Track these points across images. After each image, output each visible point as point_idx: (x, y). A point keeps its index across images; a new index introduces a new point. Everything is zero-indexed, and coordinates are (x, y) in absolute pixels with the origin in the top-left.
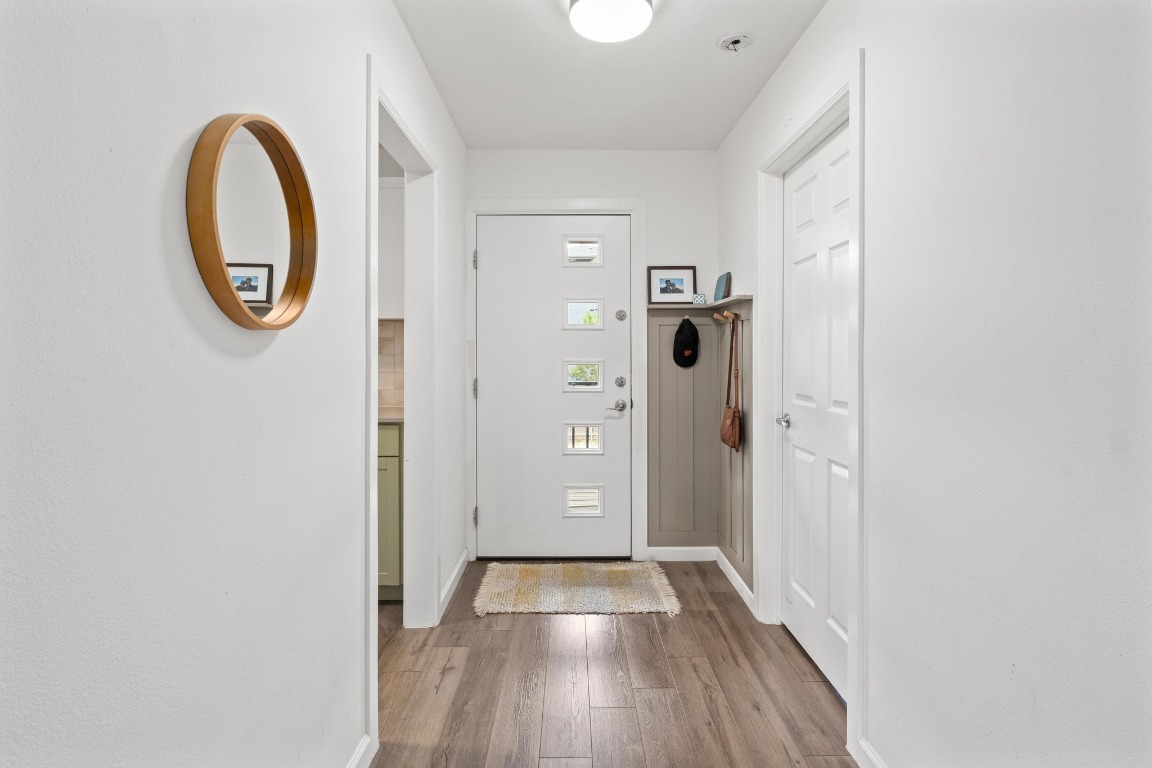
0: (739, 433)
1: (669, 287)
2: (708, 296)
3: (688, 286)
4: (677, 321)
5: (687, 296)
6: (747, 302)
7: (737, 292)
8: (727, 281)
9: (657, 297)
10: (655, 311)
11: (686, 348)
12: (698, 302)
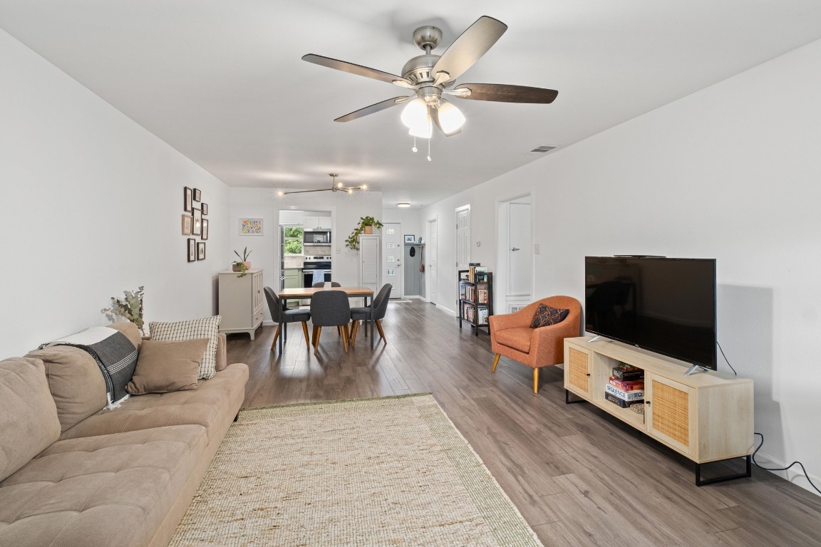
0: (423, 269)
1: (409, 240)
2: (417, 242)
3: (413, 240)
4: (410, 247)
5: (412, 241)
6: (424, 244)
7: (422, 242)
8: (421, 239)
9: (407, 242)
10: (406, 245)
11: (412, 253)
12: (415, 243)
